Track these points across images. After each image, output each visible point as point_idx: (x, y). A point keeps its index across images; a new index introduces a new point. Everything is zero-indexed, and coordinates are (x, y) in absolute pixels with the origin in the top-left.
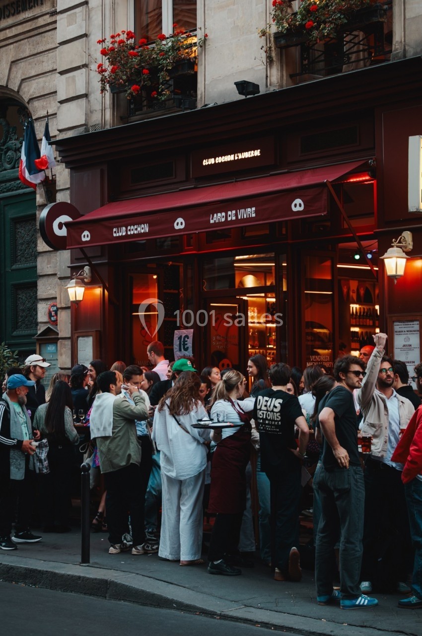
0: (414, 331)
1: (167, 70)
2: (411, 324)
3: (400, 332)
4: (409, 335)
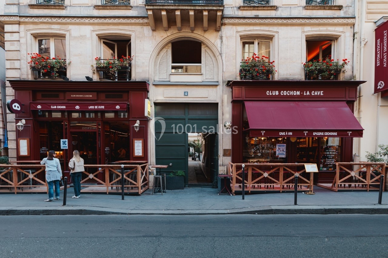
1: (57, 68)
3: (136, 142)
4: (139, 143)
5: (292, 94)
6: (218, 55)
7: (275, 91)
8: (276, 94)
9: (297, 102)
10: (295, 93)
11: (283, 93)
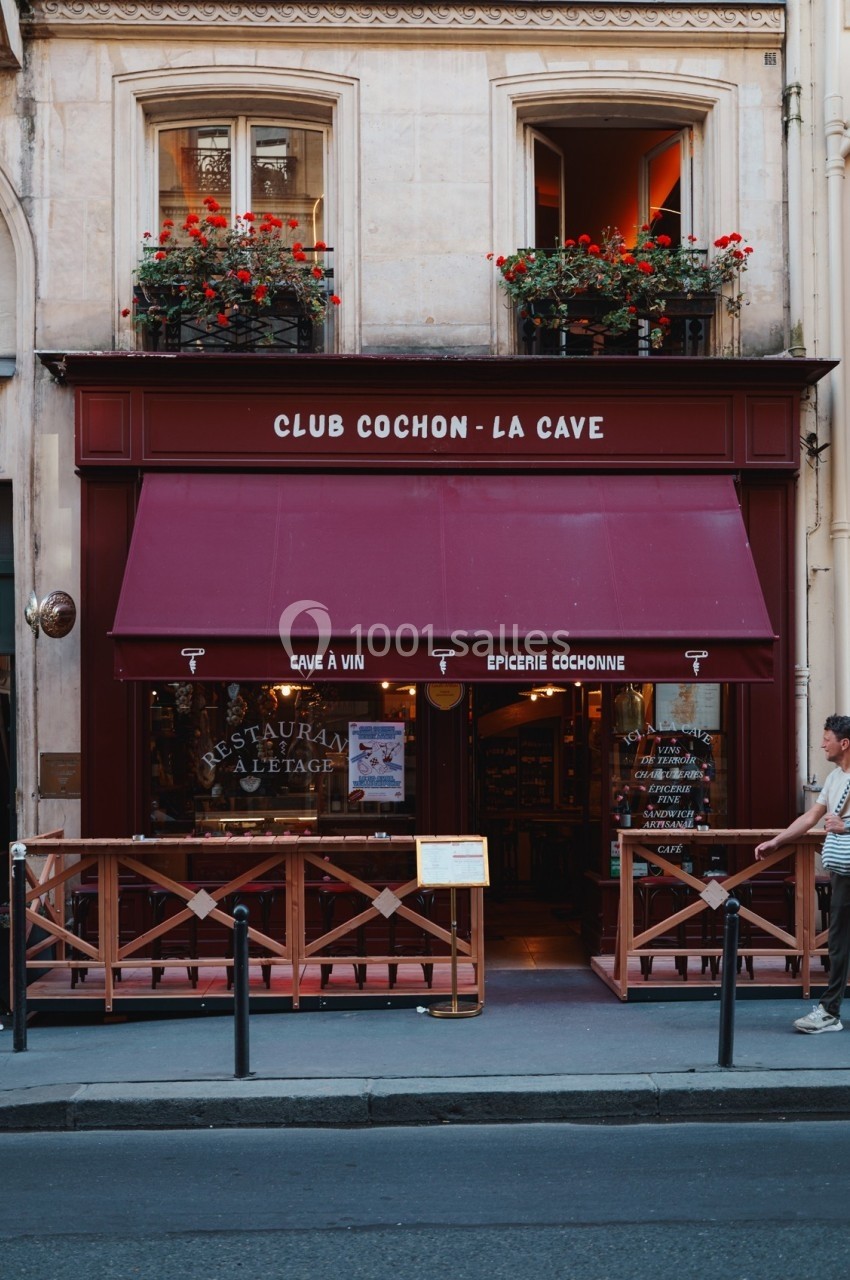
5: (425, 435)
6: (10, 205)
7: (322, 418)
8: (332, 434)
9: (451, 480)
10: (439, 425)
11: (372, 428)
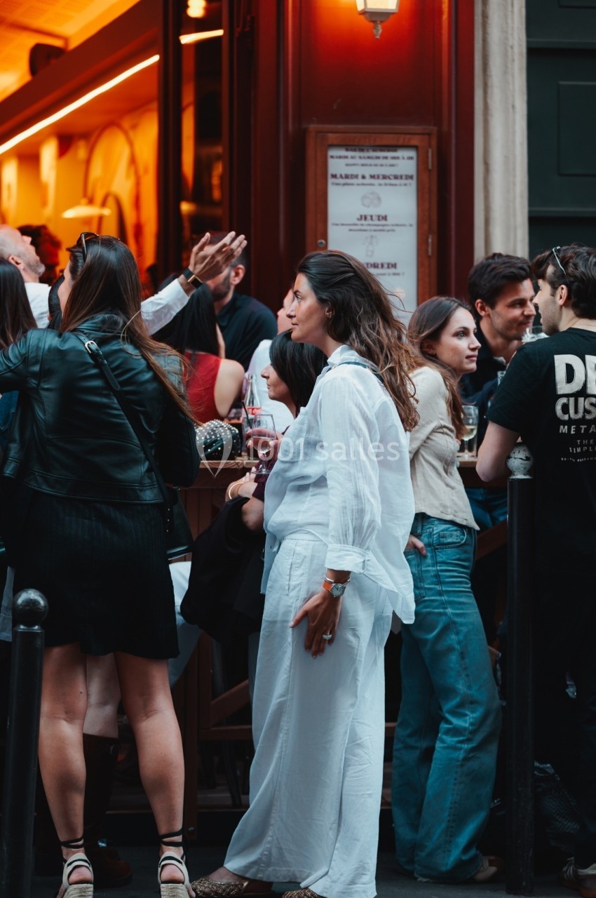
0: (396, 177)
2: (386, 158)
3: (347, 177)
4: (377, 189)
